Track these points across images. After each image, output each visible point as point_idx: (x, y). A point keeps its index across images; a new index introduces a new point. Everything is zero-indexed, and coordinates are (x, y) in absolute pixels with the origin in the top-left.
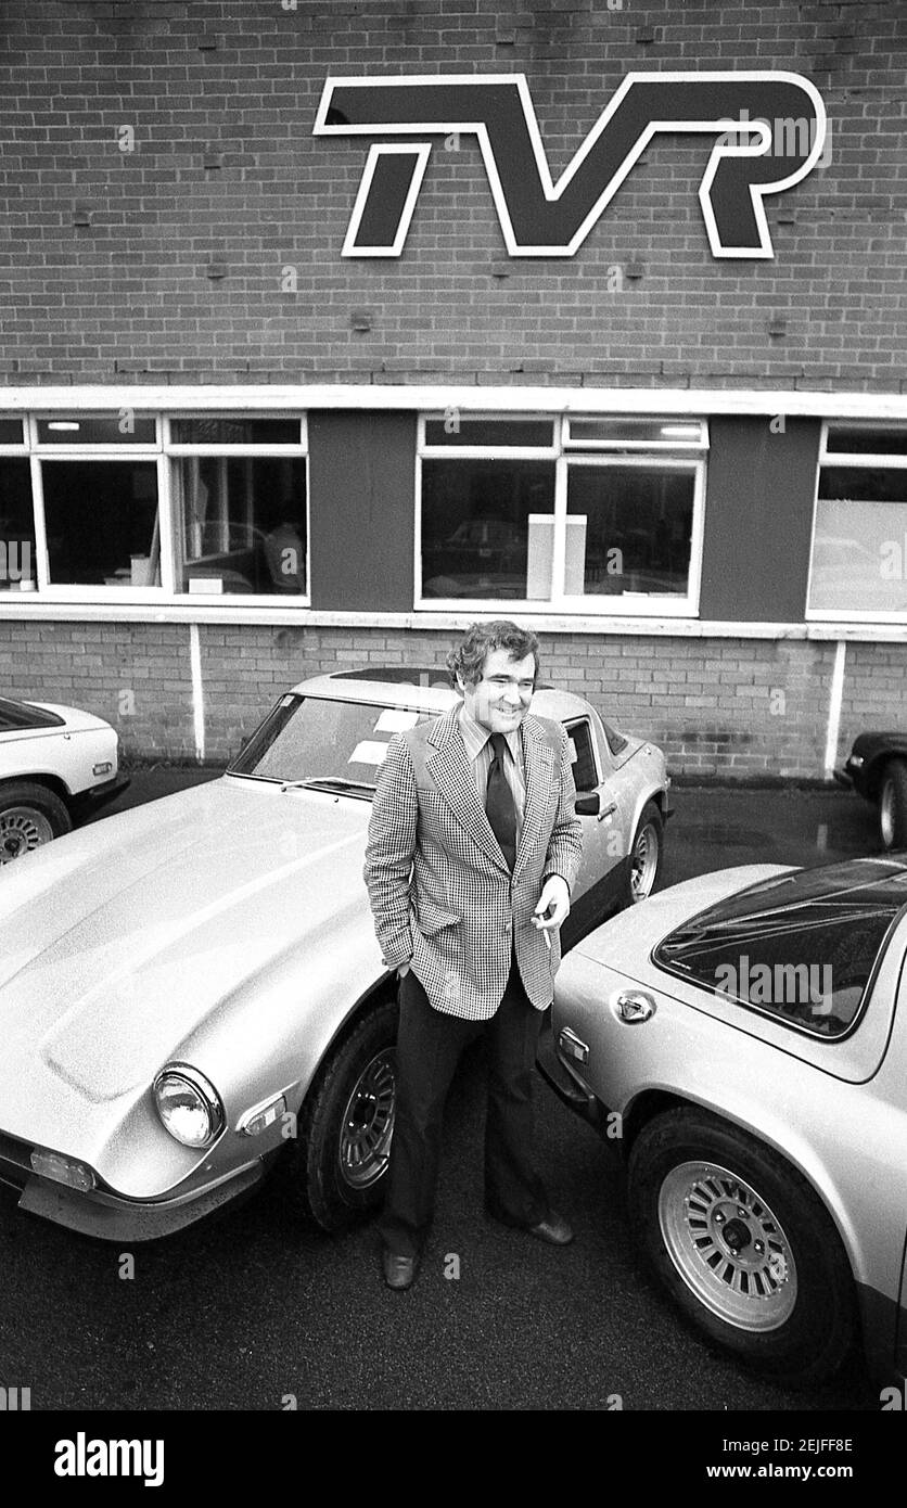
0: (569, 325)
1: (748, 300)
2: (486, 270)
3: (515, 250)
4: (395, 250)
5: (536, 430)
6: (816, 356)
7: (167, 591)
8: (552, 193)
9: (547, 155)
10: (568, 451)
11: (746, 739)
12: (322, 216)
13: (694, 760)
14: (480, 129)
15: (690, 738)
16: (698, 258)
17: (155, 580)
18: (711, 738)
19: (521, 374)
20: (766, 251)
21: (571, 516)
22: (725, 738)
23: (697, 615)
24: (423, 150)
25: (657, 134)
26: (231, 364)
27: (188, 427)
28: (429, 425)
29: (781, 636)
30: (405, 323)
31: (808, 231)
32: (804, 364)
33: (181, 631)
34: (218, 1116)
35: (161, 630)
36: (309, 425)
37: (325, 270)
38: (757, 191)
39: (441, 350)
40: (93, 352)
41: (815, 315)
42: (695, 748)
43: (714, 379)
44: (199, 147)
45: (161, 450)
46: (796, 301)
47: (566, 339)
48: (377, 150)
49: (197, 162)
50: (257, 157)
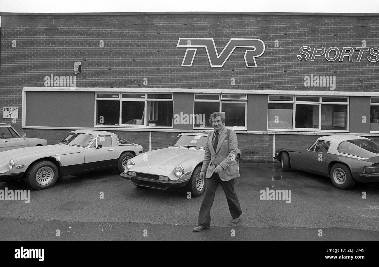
0: (222, 78)
1: (253, 74)
2: (206, 69)
3: (212, 66)
4: (191, 66)
5: (216, 96)
6: (266, 84)
7: (145, 126)
8: (218, 57)
9: (217, 51)
10: (222, 100)
11: (257, 153)
12: (177, 60)
13: (247, 157)
14: (206, 46)
15: (246, 153)
16: (244, 67)
17: (143, 123)
18: (250, 153)
19: (213, 87)
20: (256, 66)
21: (222, 112)
22: (253, 153)
23: (246, 130)
24: (196, 49)
25: (236, 48)
26: (160, 84)
27: (150, 95)
28: (196, 95)
29: (263, 133)
30: (192, 78)
31: (264, 63)
32: (264, 85)
33: (148, 133)
34: (183, 172)
35: (144, 133)
36: (174, 96)
37: (178, 69)
38: (254, 57)
39: (198, 83)
40: (134, 82)
41: (266, 77)
42: (247, 155)
43: (248, 88)
44: (156, 48)
45: (145, 99)
46: (262, 75)
47: (222, 81)
48: (188, 49)
49: (156, 51)
50: (166, 50)
